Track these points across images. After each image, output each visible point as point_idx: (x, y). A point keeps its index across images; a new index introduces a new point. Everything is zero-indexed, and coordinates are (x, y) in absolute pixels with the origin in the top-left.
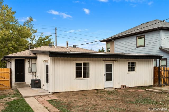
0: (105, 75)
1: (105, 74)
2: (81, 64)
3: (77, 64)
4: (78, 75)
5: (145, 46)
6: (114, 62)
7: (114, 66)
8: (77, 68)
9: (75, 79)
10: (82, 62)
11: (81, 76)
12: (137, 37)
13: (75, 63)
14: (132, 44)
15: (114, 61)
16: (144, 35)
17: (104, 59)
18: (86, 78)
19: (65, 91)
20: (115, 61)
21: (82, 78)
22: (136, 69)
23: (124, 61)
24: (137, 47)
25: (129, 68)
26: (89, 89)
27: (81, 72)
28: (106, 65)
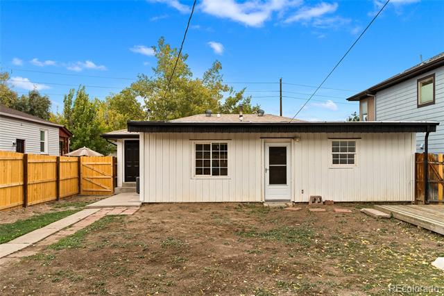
0: (268, 172)
1: (268, 168)
2: (207, 147)
3: (198, 147)
4: (201, 169)
5: (436, 102)
6: (291, 142)
7: (291, 150)
8: (198, 155)
9: (193, 178)
10: (211, 143)
11: (207, 172)
12: (418, 81)
13: (193, 144)
14: (408, 100)
15: (293, 140)
16: (434, 75)
17: (265, 134)
18: (220, 177)
19: (170, 201)
20: (294, 138)
21: (210, 176)
22: (356, 158)
23: (321, 139)
24: (419, 107)
25: (334, 156)
26: (225, 200)
27: (207, 163)
28: (271, 149)
